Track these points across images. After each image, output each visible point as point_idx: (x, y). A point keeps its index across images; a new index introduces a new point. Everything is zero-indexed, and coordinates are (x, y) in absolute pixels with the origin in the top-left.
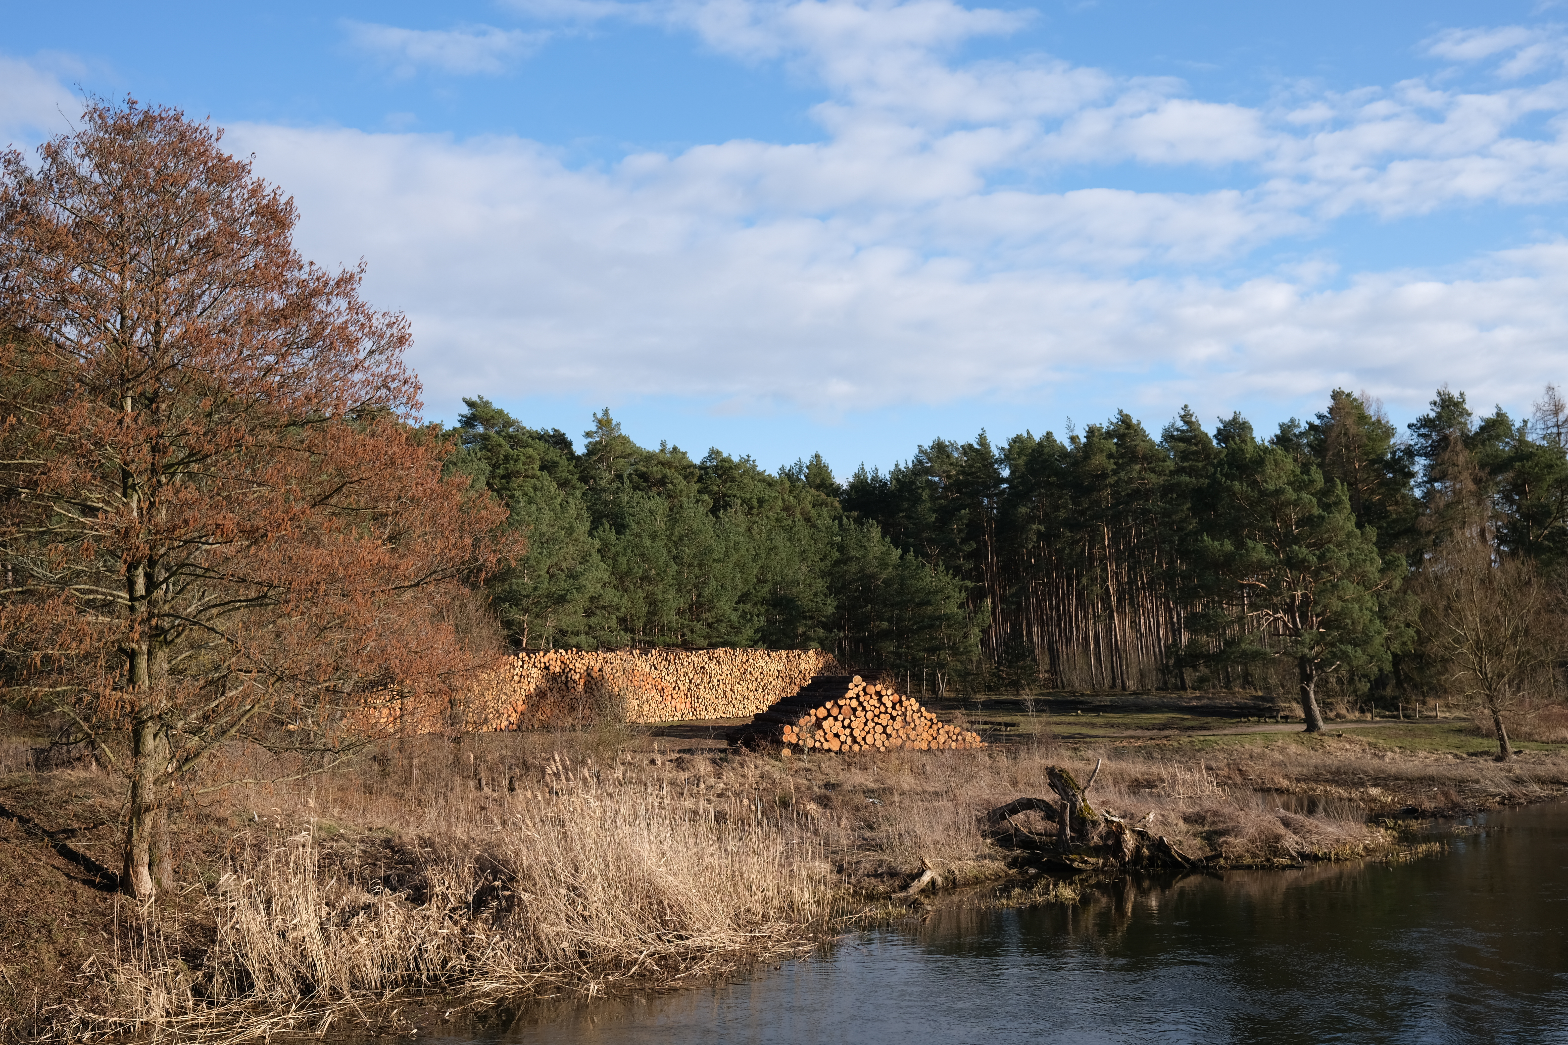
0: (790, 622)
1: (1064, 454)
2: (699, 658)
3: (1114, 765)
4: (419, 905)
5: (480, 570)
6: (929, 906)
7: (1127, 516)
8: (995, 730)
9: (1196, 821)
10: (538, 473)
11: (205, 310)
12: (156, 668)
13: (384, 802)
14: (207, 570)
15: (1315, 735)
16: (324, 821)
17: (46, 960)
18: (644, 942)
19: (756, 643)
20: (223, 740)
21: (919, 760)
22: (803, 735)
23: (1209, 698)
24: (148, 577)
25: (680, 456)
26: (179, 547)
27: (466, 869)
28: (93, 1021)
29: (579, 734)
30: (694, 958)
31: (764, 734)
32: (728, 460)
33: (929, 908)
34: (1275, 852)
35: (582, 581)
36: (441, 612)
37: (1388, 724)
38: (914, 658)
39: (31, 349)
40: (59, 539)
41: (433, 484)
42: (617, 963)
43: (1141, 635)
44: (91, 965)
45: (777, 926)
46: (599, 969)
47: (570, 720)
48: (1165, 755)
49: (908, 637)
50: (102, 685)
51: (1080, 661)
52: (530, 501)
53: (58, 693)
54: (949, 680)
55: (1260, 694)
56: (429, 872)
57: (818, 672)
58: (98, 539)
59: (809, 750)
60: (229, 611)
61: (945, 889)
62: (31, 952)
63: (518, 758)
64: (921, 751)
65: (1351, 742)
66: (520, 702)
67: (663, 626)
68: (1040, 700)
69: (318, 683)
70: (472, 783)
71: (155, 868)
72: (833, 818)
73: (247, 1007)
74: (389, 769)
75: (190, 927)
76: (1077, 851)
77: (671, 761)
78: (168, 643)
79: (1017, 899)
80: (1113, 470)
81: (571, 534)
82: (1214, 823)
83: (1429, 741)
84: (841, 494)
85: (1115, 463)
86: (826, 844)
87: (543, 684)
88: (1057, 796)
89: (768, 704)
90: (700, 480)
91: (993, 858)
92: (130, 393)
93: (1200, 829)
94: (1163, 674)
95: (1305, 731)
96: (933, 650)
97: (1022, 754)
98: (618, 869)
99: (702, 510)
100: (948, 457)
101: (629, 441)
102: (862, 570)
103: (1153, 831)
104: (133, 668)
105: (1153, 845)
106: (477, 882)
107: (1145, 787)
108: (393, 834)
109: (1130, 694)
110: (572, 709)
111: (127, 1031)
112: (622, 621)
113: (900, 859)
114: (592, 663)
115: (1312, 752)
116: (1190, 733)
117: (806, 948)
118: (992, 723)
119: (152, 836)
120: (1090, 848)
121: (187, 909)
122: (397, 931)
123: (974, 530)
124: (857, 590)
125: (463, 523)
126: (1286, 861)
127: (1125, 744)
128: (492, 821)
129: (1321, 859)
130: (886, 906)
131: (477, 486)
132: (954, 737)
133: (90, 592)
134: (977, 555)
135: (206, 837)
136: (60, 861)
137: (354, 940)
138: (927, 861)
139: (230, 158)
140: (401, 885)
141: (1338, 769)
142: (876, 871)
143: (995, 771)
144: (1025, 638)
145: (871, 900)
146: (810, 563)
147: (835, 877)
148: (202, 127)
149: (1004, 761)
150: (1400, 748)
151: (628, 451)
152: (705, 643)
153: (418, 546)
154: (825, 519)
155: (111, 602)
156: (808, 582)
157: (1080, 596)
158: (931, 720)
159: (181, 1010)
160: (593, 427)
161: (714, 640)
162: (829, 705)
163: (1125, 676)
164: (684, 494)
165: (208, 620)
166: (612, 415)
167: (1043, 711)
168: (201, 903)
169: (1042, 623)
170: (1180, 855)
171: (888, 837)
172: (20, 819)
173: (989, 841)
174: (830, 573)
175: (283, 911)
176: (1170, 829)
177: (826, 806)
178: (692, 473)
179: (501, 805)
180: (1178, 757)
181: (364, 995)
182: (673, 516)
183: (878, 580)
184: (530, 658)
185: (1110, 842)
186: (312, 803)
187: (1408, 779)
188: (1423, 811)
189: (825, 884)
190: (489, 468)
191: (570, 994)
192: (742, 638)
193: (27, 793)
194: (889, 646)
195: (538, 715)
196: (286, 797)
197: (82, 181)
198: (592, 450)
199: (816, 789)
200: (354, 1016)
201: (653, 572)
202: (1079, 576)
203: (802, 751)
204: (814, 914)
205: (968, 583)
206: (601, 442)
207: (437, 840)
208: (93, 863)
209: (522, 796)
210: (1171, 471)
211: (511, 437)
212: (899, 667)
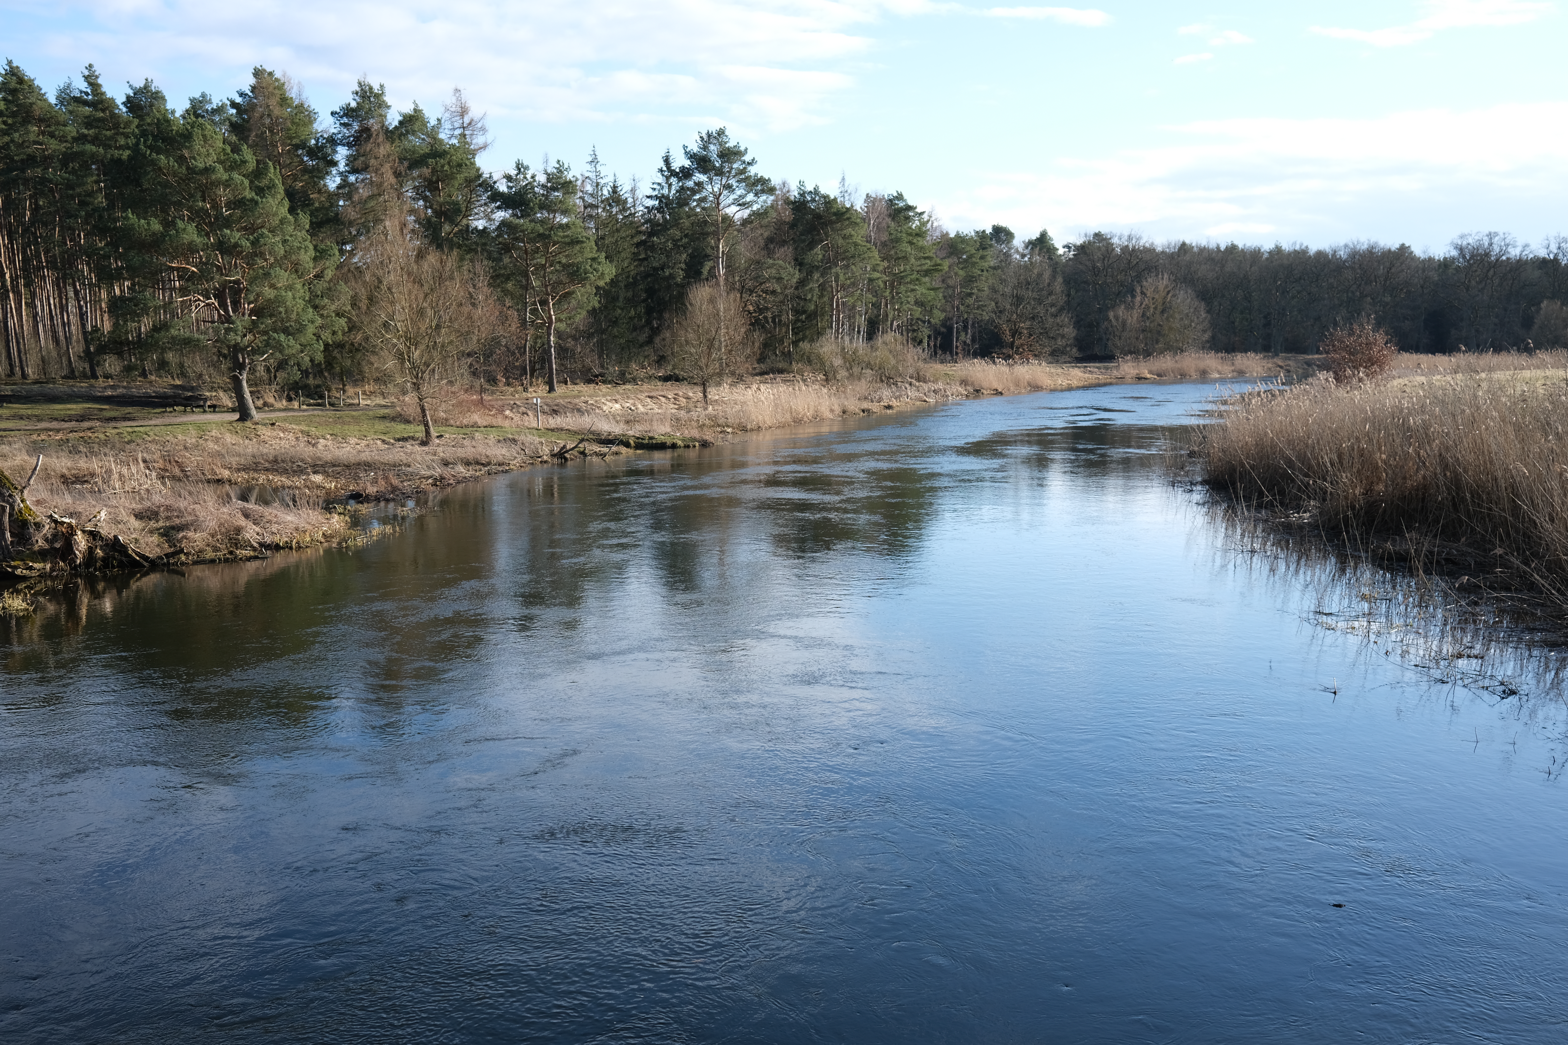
9: (149, 517)
15: (248, 424)
23: (124, 387)
34: (236, 544)
37: (316, 412)
48: (93, 449)
55: (178, 382)
65: (284, 430)
76: (21, 556)
82: (168, 518)
83: (357, 428)
93: (154, 525)
95: (238, 420)
103: (107, 531)
105: (107, 545)
107: (76, 482)
109: (34, 383)
115: (247, 441)
116: (114, 424)
120: (34, 552)
126: (249, 553)
127: (43, 437)
129: (283, 548)
141: (275, 457)
150: (331, 435)
163: (24, 363)
170: (137, 554)
176: (123, 527)
180: (108, 450)
185: (57, 545)
187: (344, 465)
188: (367, 496)
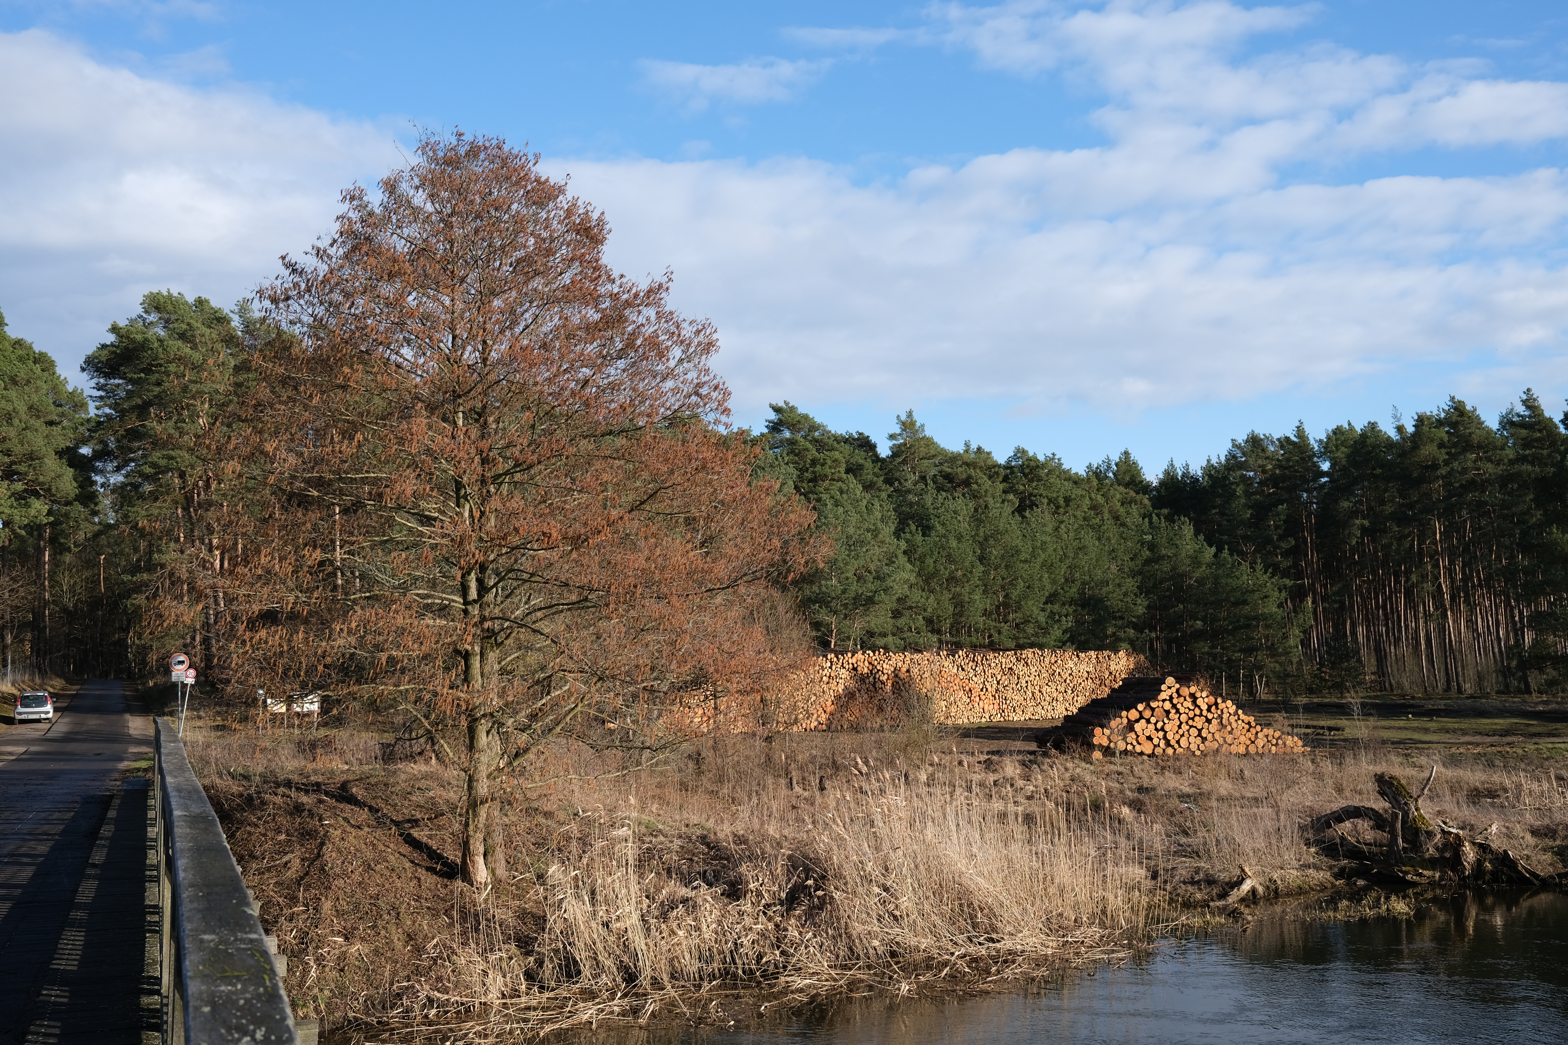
0: (1100, 622)
1: (1390, 444)
2: (1007, 659)
3: (1450, 773)
4: (735, 901)
5: (789, 571)
6: (1249, 916)
7: (1460, 510)
8: (1318, 734)
9: (1546, 835)
10: (844, 476)
11: (527, 327)
12: (487, 669)
13: (699, 800)
14: (532, 575)
16: (644, 817)
17: (395, 940)
18: (955, 943)
19: (1064, 643)
20: (550, 738)
21: (1236, 765)
22: (1114, 738)
23: (1557, 703)
24: (480, 581)
25: (984, 456)
26: (507, 553)
27: (779, 866)
28: (438, 999)
29: (887, 734)
30: (1005, 961)
31: (1075, 737)
32: (1034, 459)
33: (1250, 918)
35: (889, 582)
36: (752, 613)
38: (1229, 660)
39: (374, 370)
40: (401, 547)
41: (743, 488)
42: (929, 964)
43: (1479, 635)
44: (435, 946)
45: (1090, 931)
46: (911, 969)
47: (878, 720)
48: (1509, 763)
49: (1223, 638)
50: (441, 684)
51: (1409, 662)
52: (837, 504)
53: (401, 692)
54: (1267, 682)
56: (743, 868)
57: (1129, 674)
58: (434, 547)
59: (1121, 753)
60: (553, 614)
61: (1267, 898)
62: (383, 932)
63: (828, 758)
64: (1238, 755)
66: (829, 703)
67: (970, 627)
68: (1367, 704)
69: (636, 683)
70: (783, 781)
71: (489, 858)
72: (1146, 823)
73: (575, 993)
74: (703, 767)
75: (522, 915)
76: (1412, 863)
77: (979, 762)
78: (499, 645)
79: (1344, 911)
80: (1444, 461)
81: (876, 536)
82: (1566, 837)
84: (1151, 491)
85: (1447, 453)
86: (1141, 850)
87: (852, 684)
88: (1387, 805)
89: (1078, 705)
90: (1005, 479)
91: (1317, 868)
92: (461, 408)
93: (1551, 843)
94: (1505, 676)
96: (1250, 651)
97: (1348, 760)
98: (928, 870)
99: (1008, 509)
100: (1263, 450)
101: (933, 443)
102: (1174, 569)
103: (1496, 844)
104: (468, 667)
105: (1497, 859)
106: (790, 880)
107: (1486, 796)
108: (709, 830)
109: (1467, 698)
110: (881, 709)
111: (468, 1010)
112: (929, 621)
113: (1218, 866)
114: (900, 664)
116: (1536, 740)
117: (1121, 955)
118: (1314, 727)
119: (487, 826)
120: (1424, 860)
121: (519, 897)
122: (714, 926)
123: (1292, 526)
124: (1169, 589)
125: (771, 526)
127: (1462, 750)
128: (804, 821)
130: (1204, 915)
131: (786, 490)
132: (1274, 742)
133: (428, 596)
134: (1296, 552)
135: (535, 830)
136: (406, 849)
137: (673, 933)
138: (1247, 870)
139: (547, 180)
140: (717, 880)
142: (1192, 878)
143: (1319, 777)
144: (1349, 639)
145: (1188, 908)
146: (1120, 562)
147: (1149, 884)
148: (521, 154)
149: (1327, 767)
151: (932, 452)
152: (1012, 645)
153: (729, 549)
154: (1134, 516)
155: (446, 606)
156: (1117, 581)
157: (1409, 594)
158: (1249, 723)
159: (515, 993)
160: (897, 430)
161: (1021, 641)
162: (1140, 707)
163: (1461, 679)
164: (989, 494)
165: (534, 622)
166: (916, 416)
167: (1370, 715)
168: (532, 892)
169: (1369, 621)
170: (1527, 871)
171: (1205, 844)
172: (371, 808)
173: (1313, 850)
174: (1140, 573)
175: (607, 902)
176: (1515, 842)
177: (1139, 811)
178: (997, 473)
179: (812, 804)
180: (1523, 766)
181: (683, 986)
182: (978, 518)
183: (1191, 578)
184: (838, 659)
185: (1447, 855)
186: (632, 801)
189: (1140, 891)
190: (797, 472)
191: (881, 994)
192: (1050, 640)
193: (376, 784)
194: (1204, 647)
195: (847, 715)
196: (608, 793)
197: (416, 211)
198: (897, 452)
199: (1128, 793)
200: (675, 1006)
201: (960, 573)
202: (1408, 573)
203: (1113, 754)
204: (1129, 921)
205: (1288, 582)
206: (905, 444)
207: (751, 837)
208: (435, 851)
209: (833, 795)
210: (1510, 460)
211: (816, 441)
212: (1213, 668)
